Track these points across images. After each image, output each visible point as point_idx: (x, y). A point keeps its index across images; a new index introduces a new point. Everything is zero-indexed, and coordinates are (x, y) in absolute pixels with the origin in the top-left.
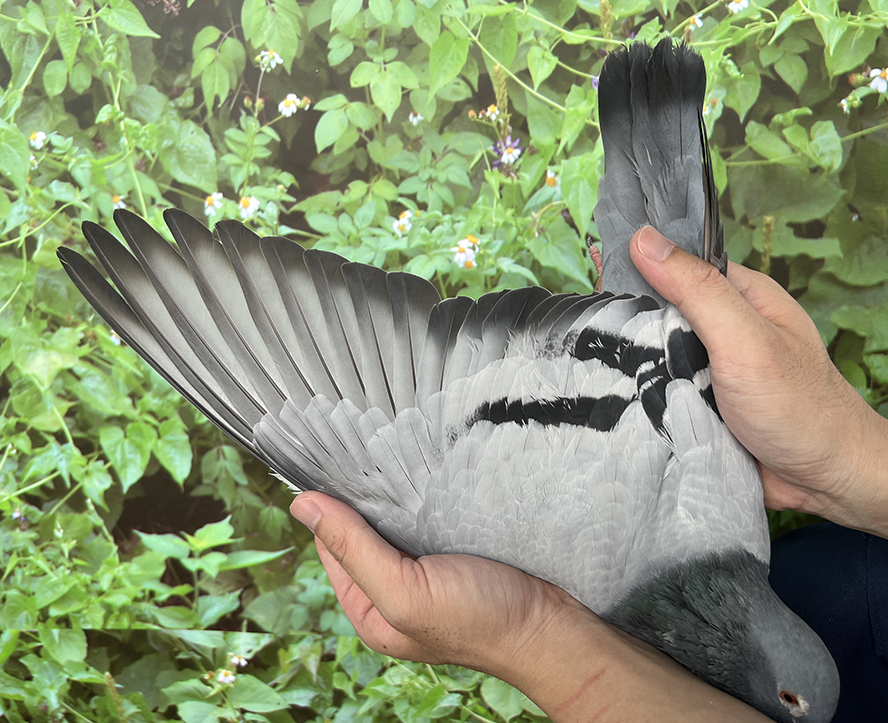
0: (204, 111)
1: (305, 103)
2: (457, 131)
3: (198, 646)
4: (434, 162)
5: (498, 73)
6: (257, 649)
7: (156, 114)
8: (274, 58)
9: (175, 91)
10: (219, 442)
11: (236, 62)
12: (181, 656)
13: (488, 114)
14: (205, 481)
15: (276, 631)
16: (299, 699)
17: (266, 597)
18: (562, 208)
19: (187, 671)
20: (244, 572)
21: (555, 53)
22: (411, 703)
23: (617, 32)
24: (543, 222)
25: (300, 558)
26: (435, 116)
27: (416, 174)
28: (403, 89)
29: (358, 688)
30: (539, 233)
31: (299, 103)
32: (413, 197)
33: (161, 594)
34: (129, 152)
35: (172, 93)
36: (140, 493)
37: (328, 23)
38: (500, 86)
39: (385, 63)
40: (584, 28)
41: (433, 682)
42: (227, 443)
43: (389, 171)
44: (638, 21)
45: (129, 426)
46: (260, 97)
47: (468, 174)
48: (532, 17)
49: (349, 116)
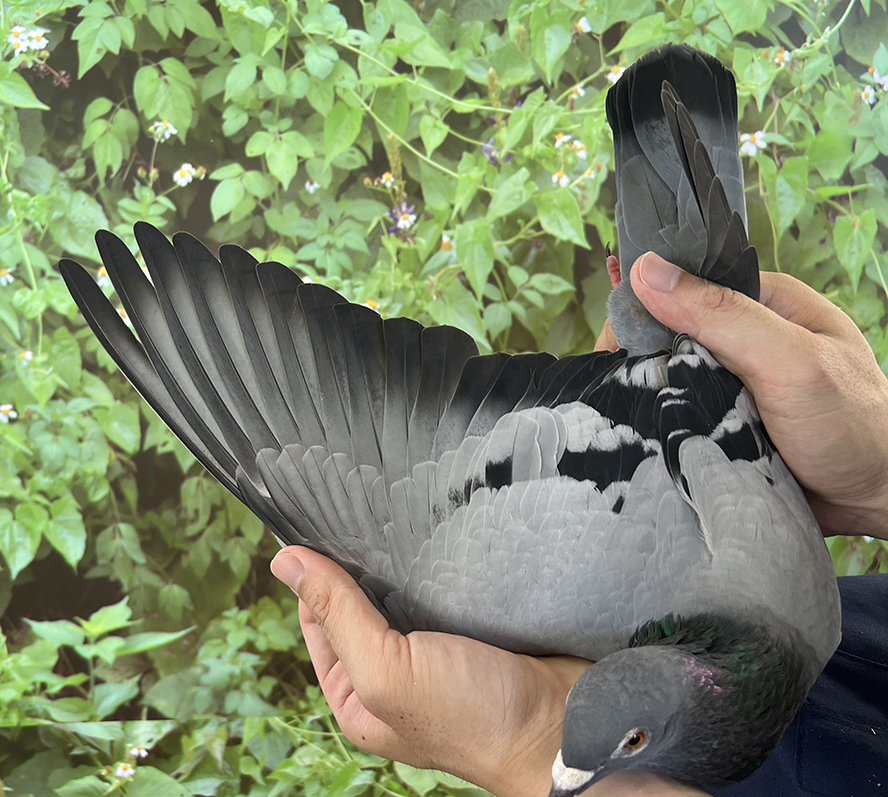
0: (96, 182)
1: (200, 173)
2: (354, 199)
3: (94, 739)
4: (332, 228)
5: (391, 142)
6: (158, 737)
7: (45, 185)
8: (167, 128)
9: (65, 162)
10: (114, 520)
11: (129, 133)
12: (76, 752)
13: (383, 181)
14: (101, 561)
15: (178, 717)
16: (203, 789)
17: (167, 680)
18: (460, 271)
19: (82, 767)
20: (143, 657)
21: (447, 121)
22: (322, 784)
23: (505, 100)
24: (440, 285)
25: (202, 637)
26: (332, 184)
27: (314, 240)
28: (299, 158)
29: (266, 772)
30: (437, 296)
31: (194, 172)
32: (311, 263)
33: (52, 686)
34: (17, 224)
35: (62, 164)
36: (30, 578)
37: (222, 94)
38: (394, 154)
39: (280, 133)
40: (473, 97)
41: (344, 759)
42: (123, 521)
43: (286, 239)
44: (524, 90)
45: (18, 508)
46: (155, 167)
47: (366, 240)
48: (421, 88)
49: (246, 185)
